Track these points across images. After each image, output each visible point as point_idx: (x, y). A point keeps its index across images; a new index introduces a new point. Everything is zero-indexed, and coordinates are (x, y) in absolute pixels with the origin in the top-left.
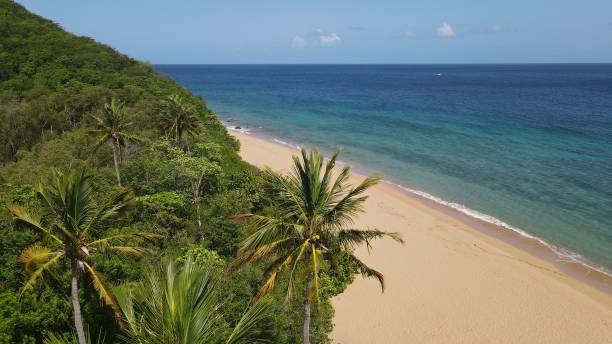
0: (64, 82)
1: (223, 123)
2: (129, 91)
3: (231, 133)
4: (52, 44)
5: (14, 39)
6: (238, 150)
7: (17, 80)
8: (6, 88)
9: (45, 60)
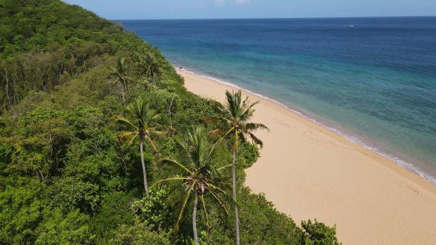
0: (66, 39)
1: (173, 66)
2: (110, 45)
3: (178, 73)
4: (56, 11)
5: (30, 8)
6: (183, 83)
7: (37, 37)
8: (31, 43)
9: (52, 23)
